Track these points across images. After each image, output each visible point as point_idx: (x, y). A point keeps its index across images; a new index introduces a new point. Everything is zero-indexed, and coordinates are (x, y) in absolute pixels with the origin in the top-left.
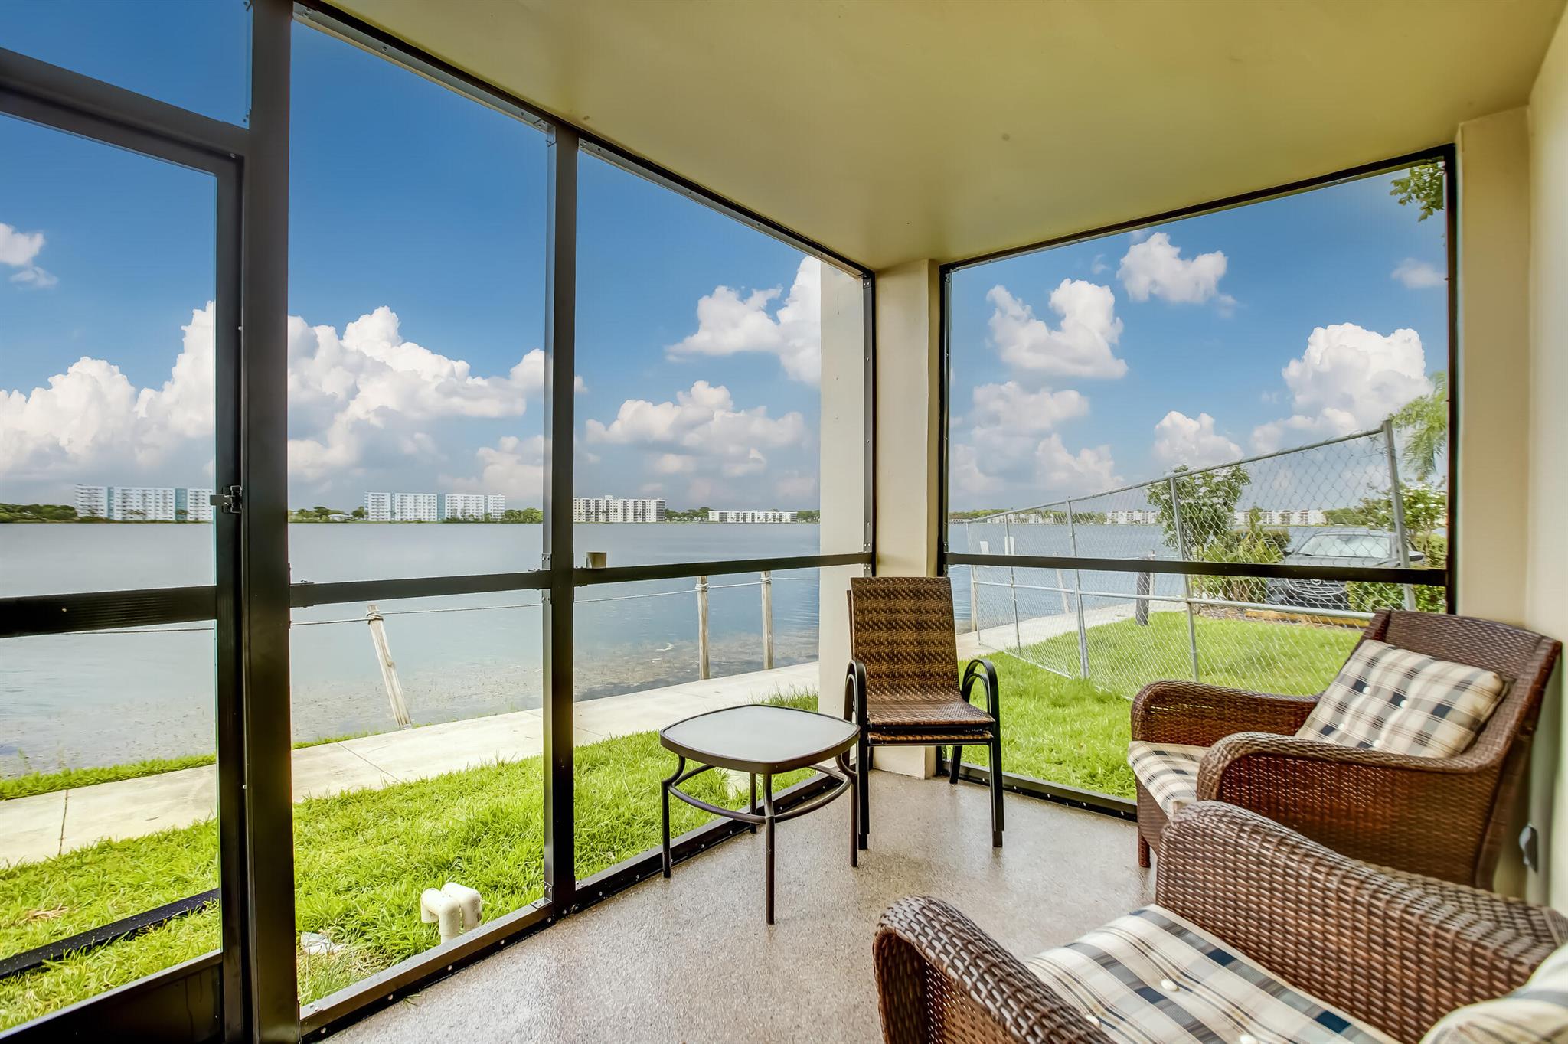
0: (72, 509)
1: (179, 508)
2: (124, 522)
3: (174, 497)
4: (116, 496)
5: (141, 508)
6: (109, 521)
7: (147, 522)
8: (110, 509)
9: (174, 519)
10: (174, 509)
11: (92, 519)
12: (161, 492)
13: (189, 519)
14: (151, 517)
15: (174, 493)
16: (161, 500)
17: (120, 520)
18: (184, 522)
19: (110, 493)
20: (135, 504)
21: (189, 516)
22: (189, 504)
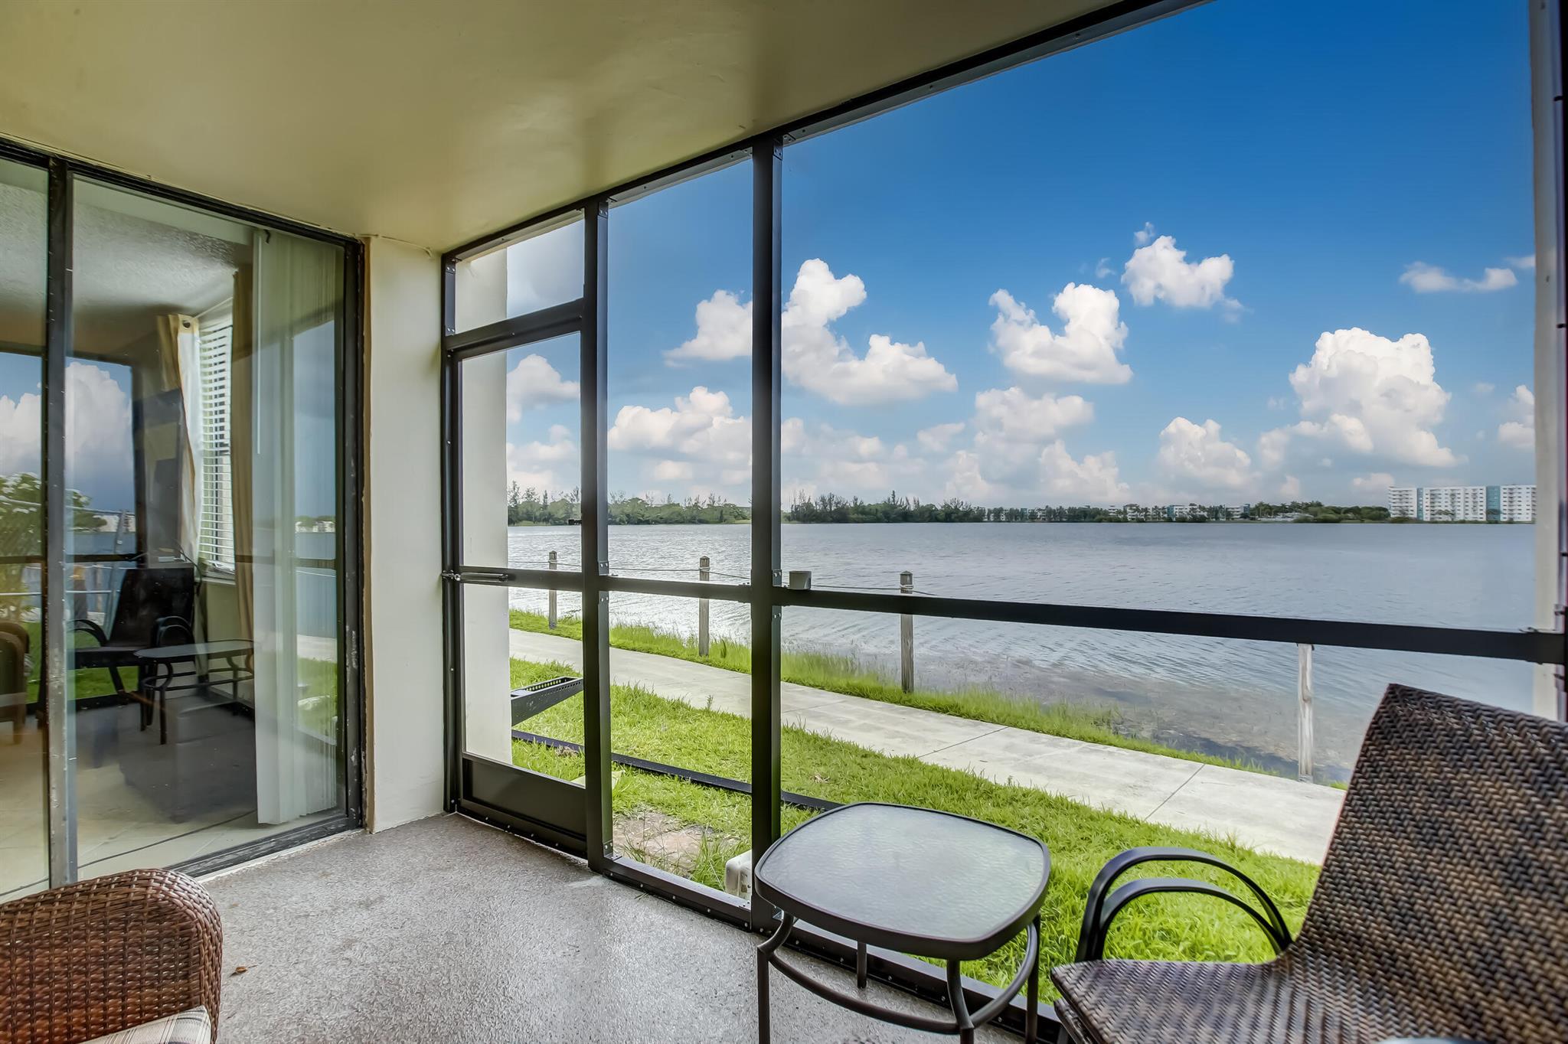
0: (1385, 510)
1: (1492, 507)
2: (1433, 522)
3: (1484, 496)
4: (1425, 496)
5: (1449, 509)
6: (1418, 521)
7: (1456, 522)
8: (1420, 510)
9: (1484, 519)
10: (1484, 508)
11: (1403, 520)
12: (1470, 492)
13: (1502, 519)
14: (1460, 516)
15: (1484, 492)
16: (1471, 500)
17: (1429, 520)
18: (1496, 522)
19: (1419, 494)
20: (1444, 504)
21: (1502, 516)
22: (1502, 503)
